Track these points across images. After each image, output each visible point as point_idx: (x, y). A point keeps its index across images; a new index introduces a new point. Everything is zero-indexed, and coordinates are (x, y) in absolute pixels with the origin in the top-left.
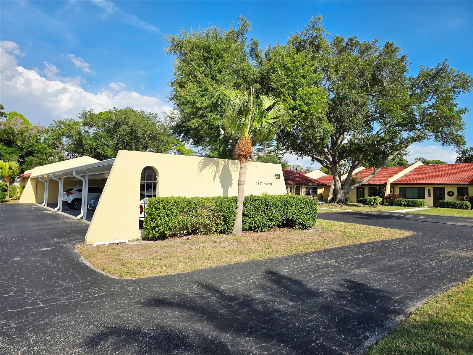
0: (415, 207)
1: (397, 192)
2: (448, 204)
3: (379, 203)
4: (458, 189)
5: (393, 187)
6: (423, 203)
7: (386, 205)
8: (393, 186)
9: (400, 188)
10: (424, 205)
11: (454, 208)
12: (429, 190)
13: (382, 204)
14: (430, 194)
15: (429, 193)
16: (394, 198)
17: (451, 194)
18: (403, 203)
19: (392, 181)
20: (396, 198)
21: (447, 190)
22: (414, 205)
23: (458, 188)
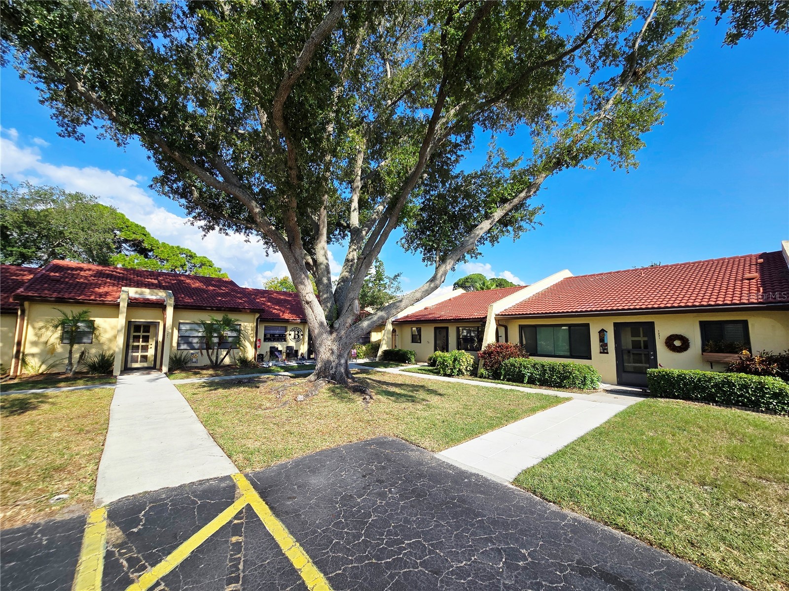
0: (564, 387)
1: (514, 338)
2: (685, 384)
3: (466, 370)
4: (705, 327)
5: (504, 323)
6: (588, 376)
7: (481, 376)
8: (504, 321)
9: (521, 328)
10: (592, 382)
11: (717, 403)
12: (602, 332)
13: (474, 373)
14: (606, 345)
15: (602, 340)
16: (504, 358)
17: (677, 343)
18: (527, 373)
19: (502, 310)
20: (510, 356)
21: (663, 330)
22: (562, 381)
23: (703, 325)
